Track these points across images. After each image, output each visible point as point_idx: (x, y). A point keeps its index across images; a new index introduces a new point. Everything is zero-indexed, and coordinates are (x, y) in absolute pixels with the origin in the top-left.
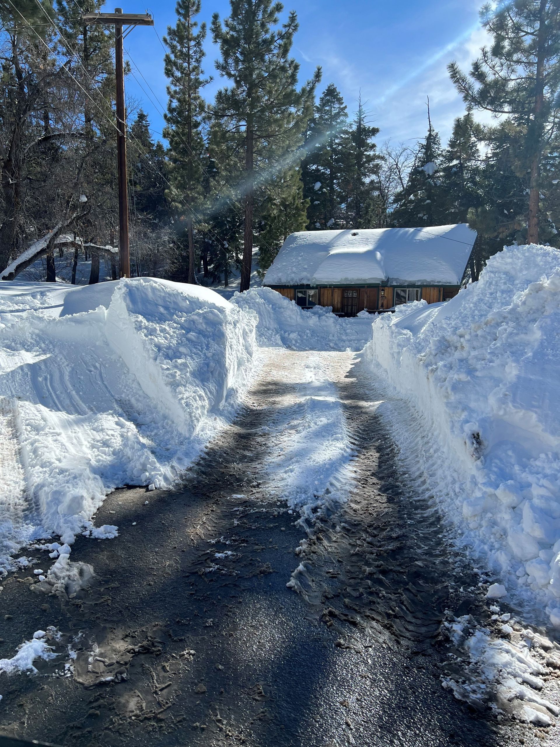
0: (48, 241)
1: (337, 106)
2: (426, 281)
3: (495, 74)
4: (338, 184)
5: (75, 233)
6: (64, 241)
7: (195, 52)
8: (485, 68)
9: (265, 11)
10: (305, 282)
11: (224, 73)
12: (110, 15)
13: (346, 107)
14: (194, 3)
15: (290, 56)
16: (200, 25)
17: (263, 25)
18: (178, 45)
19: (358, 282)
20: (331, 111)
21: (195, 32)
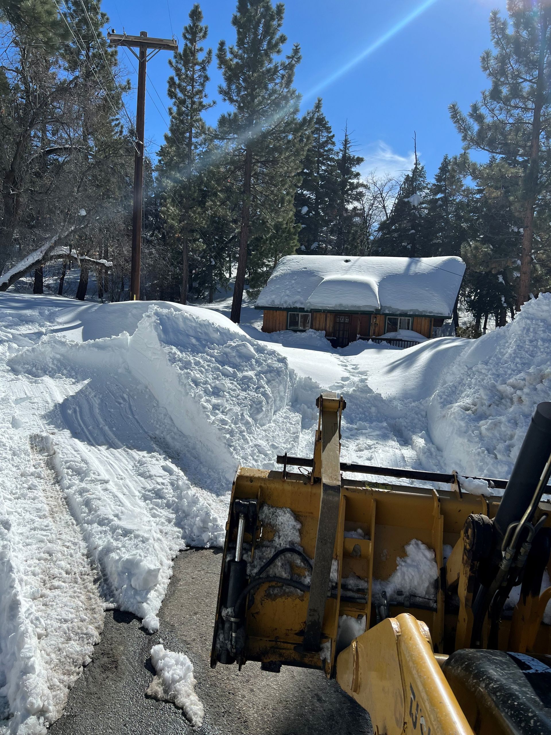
0: (44, 253)
1: (325, 134)
2: (417, 310)
3: (493, 117)
4: (322, 209)
5: (71, 246)
6: (61, 253)
7: (200, 76)
8: (483, 111)
9: (269, 42)
10: (298, 305)
11: (226, 98)
12: (136, 37)
13: (333, 136)
14: (201, 29)
15: (293, 86)
16: (206, 51)
17: (267, 54)
18: (183, 68)
19: (352, 309)
20: (319, 139)
21: (201, 57)
